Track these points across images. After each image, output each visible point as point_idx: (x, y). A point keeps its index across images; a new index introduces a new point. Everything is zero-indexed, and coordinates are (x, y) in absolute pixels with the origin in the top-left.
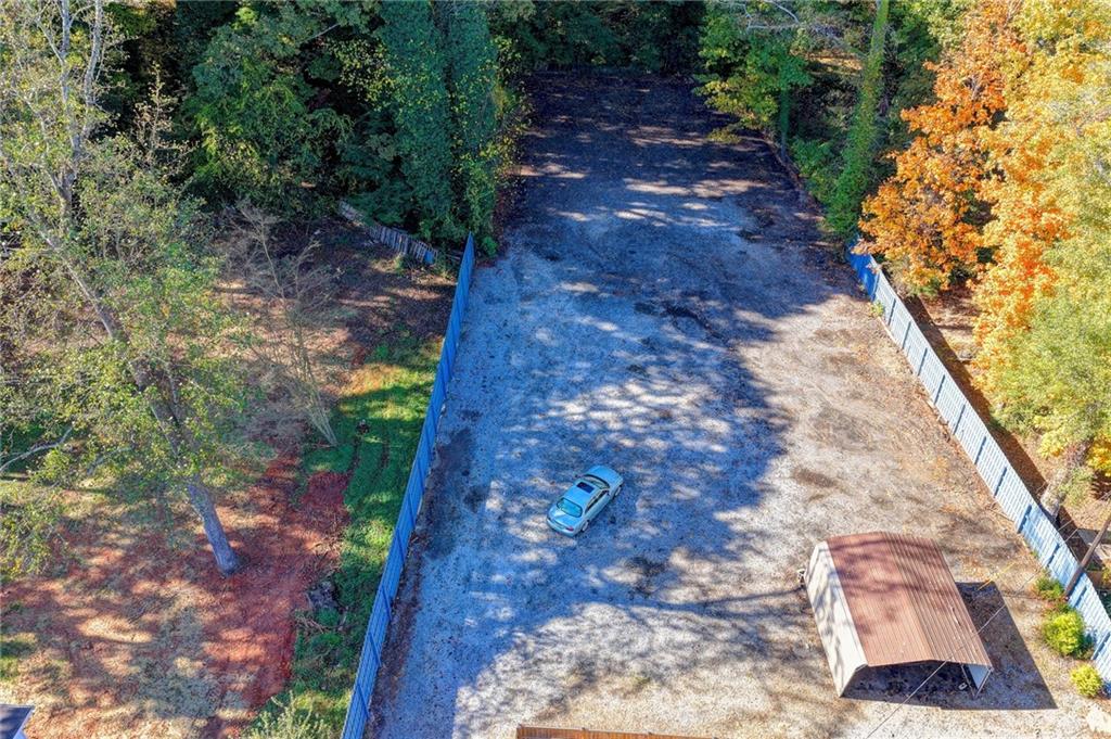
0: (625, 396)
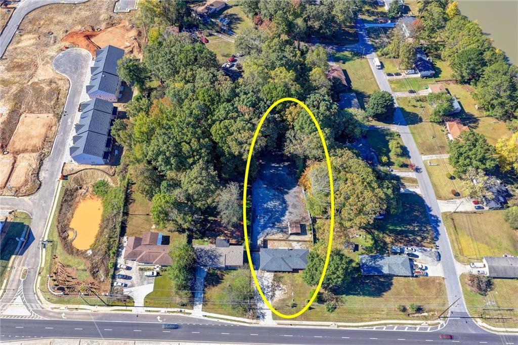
0: (271, 203)
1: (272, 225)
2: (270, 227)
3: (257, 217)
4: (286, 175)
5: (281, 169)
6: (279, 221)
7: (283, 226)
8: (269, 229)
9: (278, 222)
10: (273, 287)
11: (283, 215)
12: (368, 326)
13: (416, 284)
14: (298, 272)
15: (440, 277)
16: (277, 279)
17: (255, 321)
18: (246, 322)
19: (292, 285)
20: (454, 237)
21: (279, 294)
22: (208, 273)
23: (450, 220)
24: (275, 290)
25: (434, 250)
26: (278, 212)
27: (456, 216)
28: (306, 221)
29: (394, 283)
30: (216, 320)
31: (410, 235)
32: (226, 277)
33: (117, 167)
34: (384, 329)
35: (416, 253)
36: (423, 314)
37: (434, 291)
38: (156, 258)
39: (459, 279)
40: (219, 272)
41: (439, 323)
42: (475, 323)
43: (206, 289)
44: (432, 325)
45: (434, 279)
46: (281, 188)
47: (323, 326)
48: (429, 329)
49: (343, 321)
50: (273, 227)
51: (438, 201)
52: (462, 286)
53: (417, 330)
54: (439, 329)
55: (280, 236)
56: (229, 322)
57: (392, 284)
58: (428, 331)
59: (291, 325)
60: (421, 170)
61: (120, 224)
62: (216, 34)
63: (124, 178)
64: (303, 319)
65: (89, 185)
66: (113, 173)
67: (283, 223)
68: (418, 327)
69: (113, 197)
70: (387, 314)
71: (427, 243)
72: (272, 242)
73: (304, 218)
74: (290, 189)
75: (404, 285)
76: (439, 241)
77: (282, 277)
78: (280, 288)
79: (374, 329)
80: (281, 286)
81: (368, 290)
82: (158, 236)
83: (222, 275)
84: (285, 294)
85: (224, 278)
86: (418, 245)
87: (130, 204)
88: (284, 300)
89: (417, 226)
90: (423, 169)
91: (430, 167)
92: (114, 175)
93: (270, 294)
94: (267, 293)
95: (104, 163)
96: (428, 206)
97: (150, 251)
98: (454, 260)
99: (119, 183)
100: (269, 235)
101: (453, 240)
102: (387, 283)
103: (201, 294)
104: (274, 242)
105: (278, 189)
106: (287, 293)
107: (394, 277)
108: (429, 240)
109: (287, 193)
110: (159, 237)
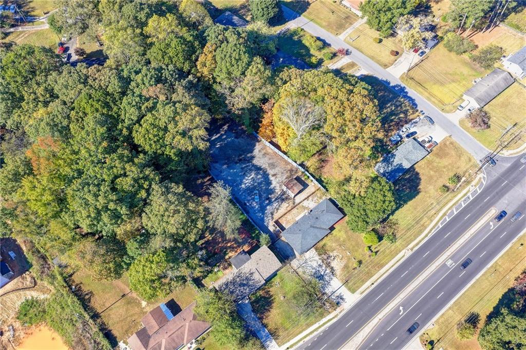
0: (247, 180)
1: (267, 202)
2: (268, 204)
3: (245, 204)
4: (236, 140)
5: (225, 137)
6: (272, 191)
7: (279, 193)
8: (268, 207)
9: (271, 194)
10: (325, 262)
11: (269, 183)
12: (434, 227)
13: (435, 158)
14: (335, 228)
15: (447, 137)
16: (322, 251)
17: (338, 310)
18: (331, 319)
19: (340, 245)
20: (426, 94)
21: (337, 264)
22: (252, 303)
23: (411, 81)
24: (329, 263)
25: (422, 117)
26: (261, 183)
27: (412, 73)
28: (296, 173)
29: (418, 171)
30: (301, 343)
31: (393, 118)
32: (273, 290)
33: (31, 270)
34: (448, 220)
35: (412, 130)
36: (462, 181)
37: (453, 153)
38: (184, 335)
39: (461, 128)
40: (261, 293)
41: (480, 178)
42: (503, 155)
43: (265, 321)
44: (477, 184)
45: (444, 143)
46: (243, 156)
47: (400, 260)
48: (478, 189)
49: (412, 241)
50: (270, 203)
51: (386, 70)
52: (468, 131)
53: (471, 199)
54: (484, 183)
55: (285, 206)
56: (315, 333)
57: (417, 174)
58: (479, 192)
59: (373, 284)
60: (349, 51)
61: (101, 335)
62: (12, 30)
63: (53, 277)
64: (377, 269)
65: (10, 321)
66: (31, 283)
67: (276, 191)
68: (469, 194)
69: (60, 310)
70: (438, 204)
71: (411, 114)
72: (284, 218)
73: (291, 171)
74: (252, 151)
75: (428, 167)
76: (418, 106)
77: (324, 245)
78: (333, 258)
79: (441, 227)
80: (331, 254)
81: (404, 195)
82: (161, 310)
83: (268, 292)
84: (341, 259)
85: (271, 293)
86: (407, 122)
87: (90, 302)
88: (346, 267)
89: (391, 105)
90: (351, 49)
91: (354, 43)
92: (35, 284)
93: (328, 271)
94: (325, 272)
95: (7, 280)
96: (383, 81)
97: (169, 334)
98: (444, 114)
99: (52, 288)
100: (275, 214)
101: (428, 97)
102: (414, 176)
103: (264, 331)
104: (285, 216)
105: (240, 160)
106: (343, 257)
107: (415, 166)
108: (411, 111)
109: (253, 157)
110: (164, 310)
